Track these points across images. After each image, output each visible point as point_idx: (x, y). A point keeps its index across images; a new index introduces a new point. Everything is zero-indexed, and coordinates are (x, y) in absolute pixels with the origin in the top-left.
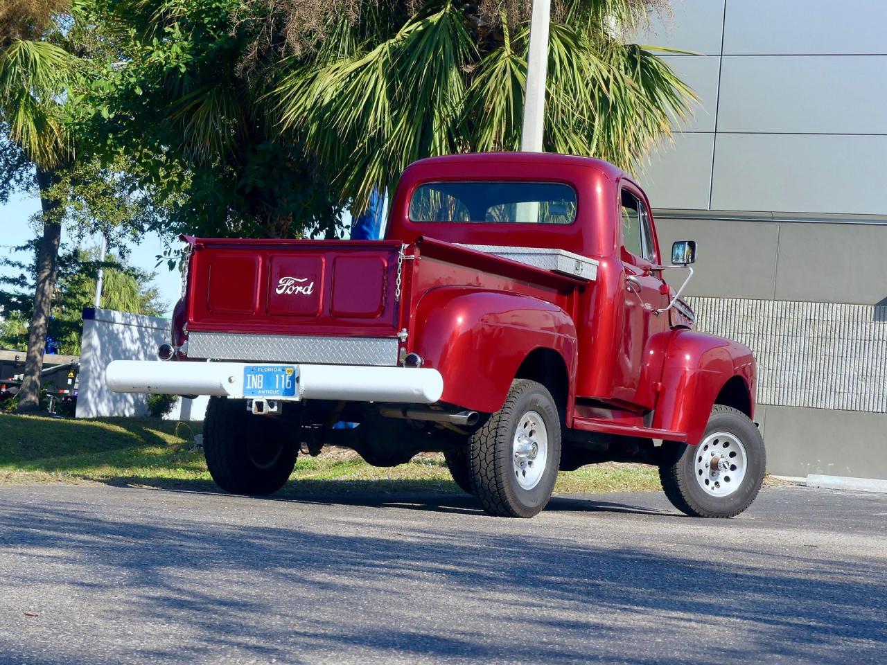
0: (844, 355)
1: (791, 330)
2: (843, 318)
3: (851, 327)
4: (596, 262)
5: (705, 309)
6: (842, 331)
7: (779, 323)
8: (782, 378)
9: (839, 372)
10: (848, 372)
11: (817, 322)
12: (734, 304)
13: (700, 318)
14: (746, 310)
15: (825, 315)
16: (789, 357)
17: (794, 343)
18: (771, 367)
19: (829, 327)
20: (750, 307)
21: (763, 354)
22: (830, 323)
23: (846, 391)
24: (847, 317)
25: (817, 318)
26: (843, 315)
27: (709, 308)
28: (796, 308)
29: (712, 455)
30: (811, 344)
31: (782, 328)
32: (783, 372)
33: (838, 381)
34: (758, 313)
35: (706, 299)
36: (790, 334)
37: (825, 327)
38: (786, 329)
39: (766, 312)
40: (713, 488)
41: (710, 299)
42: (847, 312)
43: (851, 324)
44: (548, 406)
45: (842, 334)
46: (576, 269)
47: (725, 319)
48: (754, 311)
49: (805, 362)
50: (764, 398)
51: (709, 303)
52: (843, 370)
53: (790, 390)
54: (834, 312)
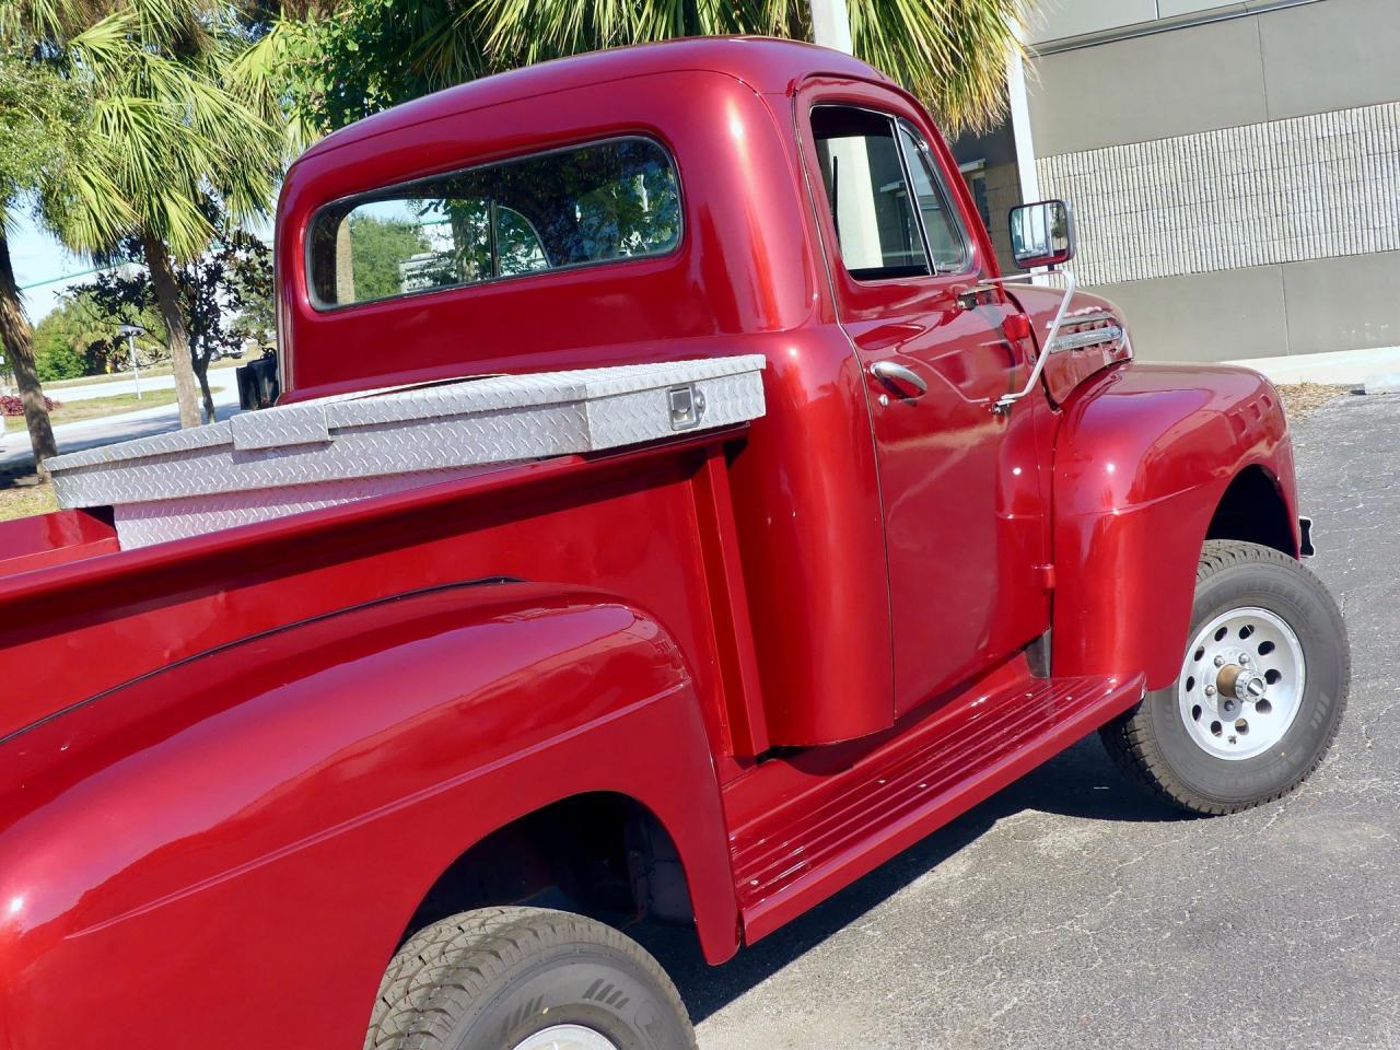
0: (1379, 176)
1: (1298, 157)
2: (1368, 128)
3: (1382, 137)
4: (758, 361)
5: (1177, 152)
6: (1370, 144)
7: (1280, 151)
8: (1298, 223)
9: (1375, 202)
10: (1387, 198)
11: (1333, 139)
12: (1214, 139)
13: (1172, 165)
14: (1231, 143)
15: (1343, 127)
16: (1301, 194)
17: (1305, 173)
18: (1279, 213)
19: (1351, 143)
20: (1237, 137)
21: (1266, 197)
22: (1351, 137)
23: (1390, 224)
24: (1374, 123)
25: (1331, 134)
26: (1367, 121)
27: (1182, 151)
28: (1301, 126)
29: (1217, 665)
30: (1329, 170)
31: (1286, 157)
32: (1297, 215)
33: (1376, 213)
34: (1249, 144)
35: (1175, 139)
36: (1298, 163)
37: (1345, 143)
38: (1292, 158)
39: (1260, 140)
40: (1233, 740)
41: (1181, 138)
42: (1373, 117)
43: (1381, 133)
44: (598, 983)
45: (1370, 148)
46: (674, 414)
47: (1206, 160)
48: (1243, 142)
49: (1326, 197)
50: (1278, 255)
51: (1181, 143)
52: (1381, 197)
53: (1311, 237)
54: (1355, 121)
